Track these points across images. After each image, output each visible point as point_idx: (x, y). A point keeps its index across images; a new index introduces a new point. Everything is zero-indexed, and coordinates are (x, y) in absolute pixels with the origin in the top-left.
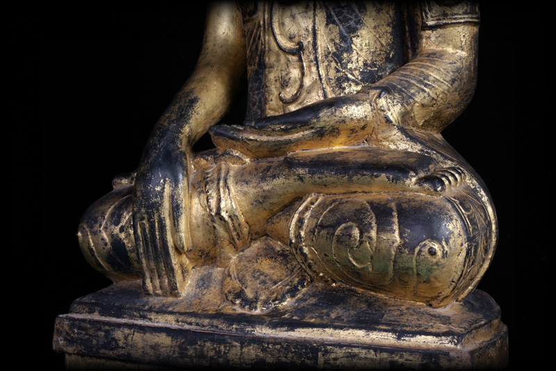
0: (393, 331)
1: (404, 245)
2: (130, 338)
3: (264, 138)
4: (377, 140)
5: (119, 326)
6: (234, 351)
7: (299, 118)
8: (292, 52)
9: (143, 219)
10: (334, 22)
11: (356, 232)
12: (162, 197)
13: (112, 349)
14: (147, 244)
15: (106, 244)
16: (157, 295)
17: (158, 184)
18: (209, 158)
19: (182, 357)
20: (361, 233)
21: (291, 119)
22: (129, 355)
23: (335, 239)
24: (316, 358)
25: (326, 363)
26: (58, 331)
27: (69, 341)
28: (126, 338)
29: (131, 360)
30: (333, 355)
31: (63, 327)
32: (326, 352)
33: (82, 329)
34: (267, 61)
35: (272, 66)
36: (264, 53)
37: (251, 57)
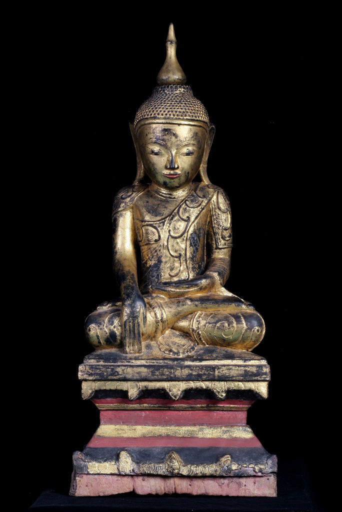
0: (243, 360)
1: (248, 329)
2: (125, 371)
3: (178, 290)
4: (215, 291)
5: (119, 366)
6: (178, 371)
7: (195, 283)
8: (176, 257)
9: (130, 322)
10: (192, 246)
11: (226, 325)
12: (139, 313)
13: (116, 376)
14: (130, 332)
15: (107, 333)
16: (131, 353)
17: (138, 308)
18: (149, 298)
19: (153, 376)
20: (229, 325)
21: (191, 283)
22: (125, 377)
23: (216, 327)
24: (214, 371)
25: (219, 372)
26: (81, 371)
27: (89, 375)
28: (123, 370)
29: (125, 380)
30: (221, 370)
31: (86, 369)
32: (219, 368)
33: (97, 369)
34: (163, 260)
35: (166, 262)
36: (161, 256)
37: (152, 258)
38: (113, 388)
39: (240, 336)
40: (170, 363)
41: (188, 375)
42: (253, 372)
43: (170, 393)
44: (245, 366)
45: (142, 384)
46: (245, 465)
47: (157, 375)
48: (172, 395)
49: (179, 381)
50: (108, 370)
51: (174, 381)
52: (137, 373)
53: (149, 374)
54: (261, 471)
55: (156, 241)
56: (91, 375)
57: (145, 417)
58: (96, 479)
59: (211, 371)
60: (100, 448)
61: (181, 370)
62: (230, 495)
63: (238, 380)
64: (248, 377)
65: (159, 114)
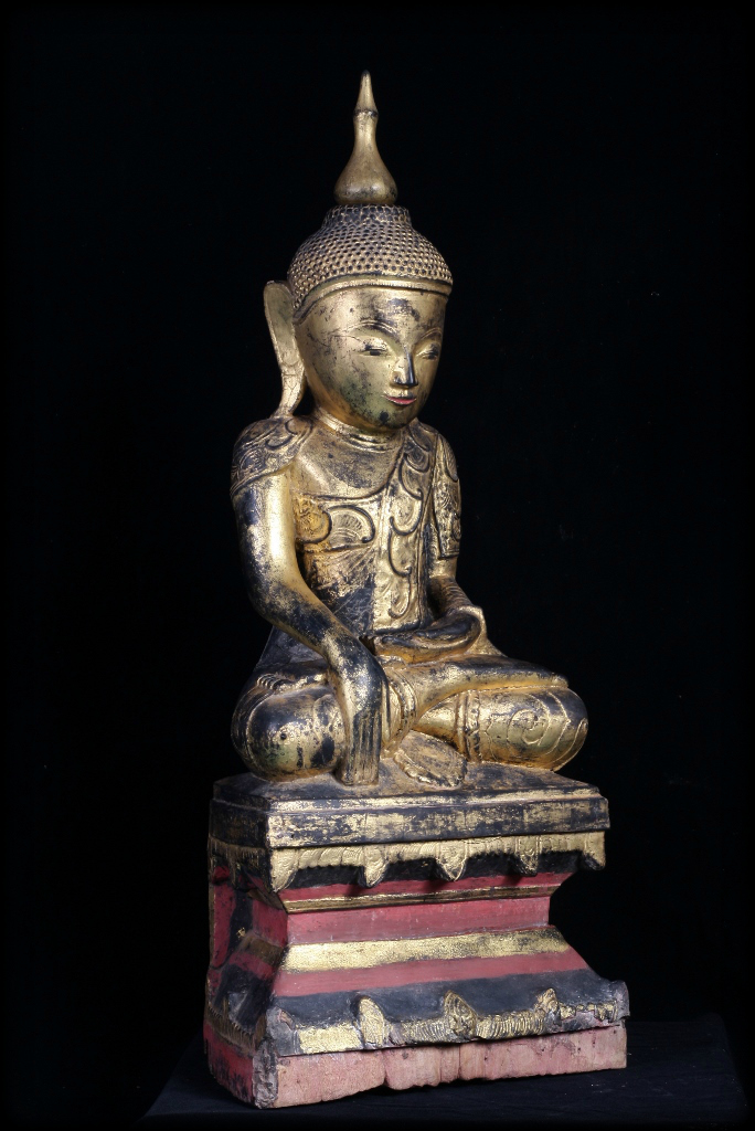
0: (561, 789)
1: (572, 723)
2: (363, 822)
5: (348, 813)
6: (459, 819)
8: (403, 575)
9: (366, 717)
13: (346, 835)
14: (363, 739)
15: (318, 743)
16: (360, 784)
19: (416, 831)
22: (363, 837)
23: (512, 723)
24: (522, 815)
25: (530, 817)
26: (275, 828)
27: (292, 836)
28: (359, 823)
29: (362, 842)
30: (534, 811)
31: (284, 824)
32: (529, 809)
33: (308, 822)
34: (379, 582)
35: (384, 587)
36: (375, 574)
37: (353, 577)
38: (334, 862)
39: (556, 740)
40: (442, 800)
41: (479, 826)
42: (584, 813)
43: (444, 867)
44: (572, 801)
45: (393, 850)
46: (582, 1008)
47: (424, 829)
48: (449, 870)
49: (459, 839)
50: (329, 822)
51: (453, 839)
52: (386, 827)
53: (408, 828)
54: (608, 1015)
55: (364, 541)
56: (295, 836)
57: (377, 921)
58: (315, 1065)
59: (517, 816)
60: (308, 997)
61: (465, 815)
62: (554, 1073)
63: (561, 830)
64: (577, 823)
65: (386, 267)
